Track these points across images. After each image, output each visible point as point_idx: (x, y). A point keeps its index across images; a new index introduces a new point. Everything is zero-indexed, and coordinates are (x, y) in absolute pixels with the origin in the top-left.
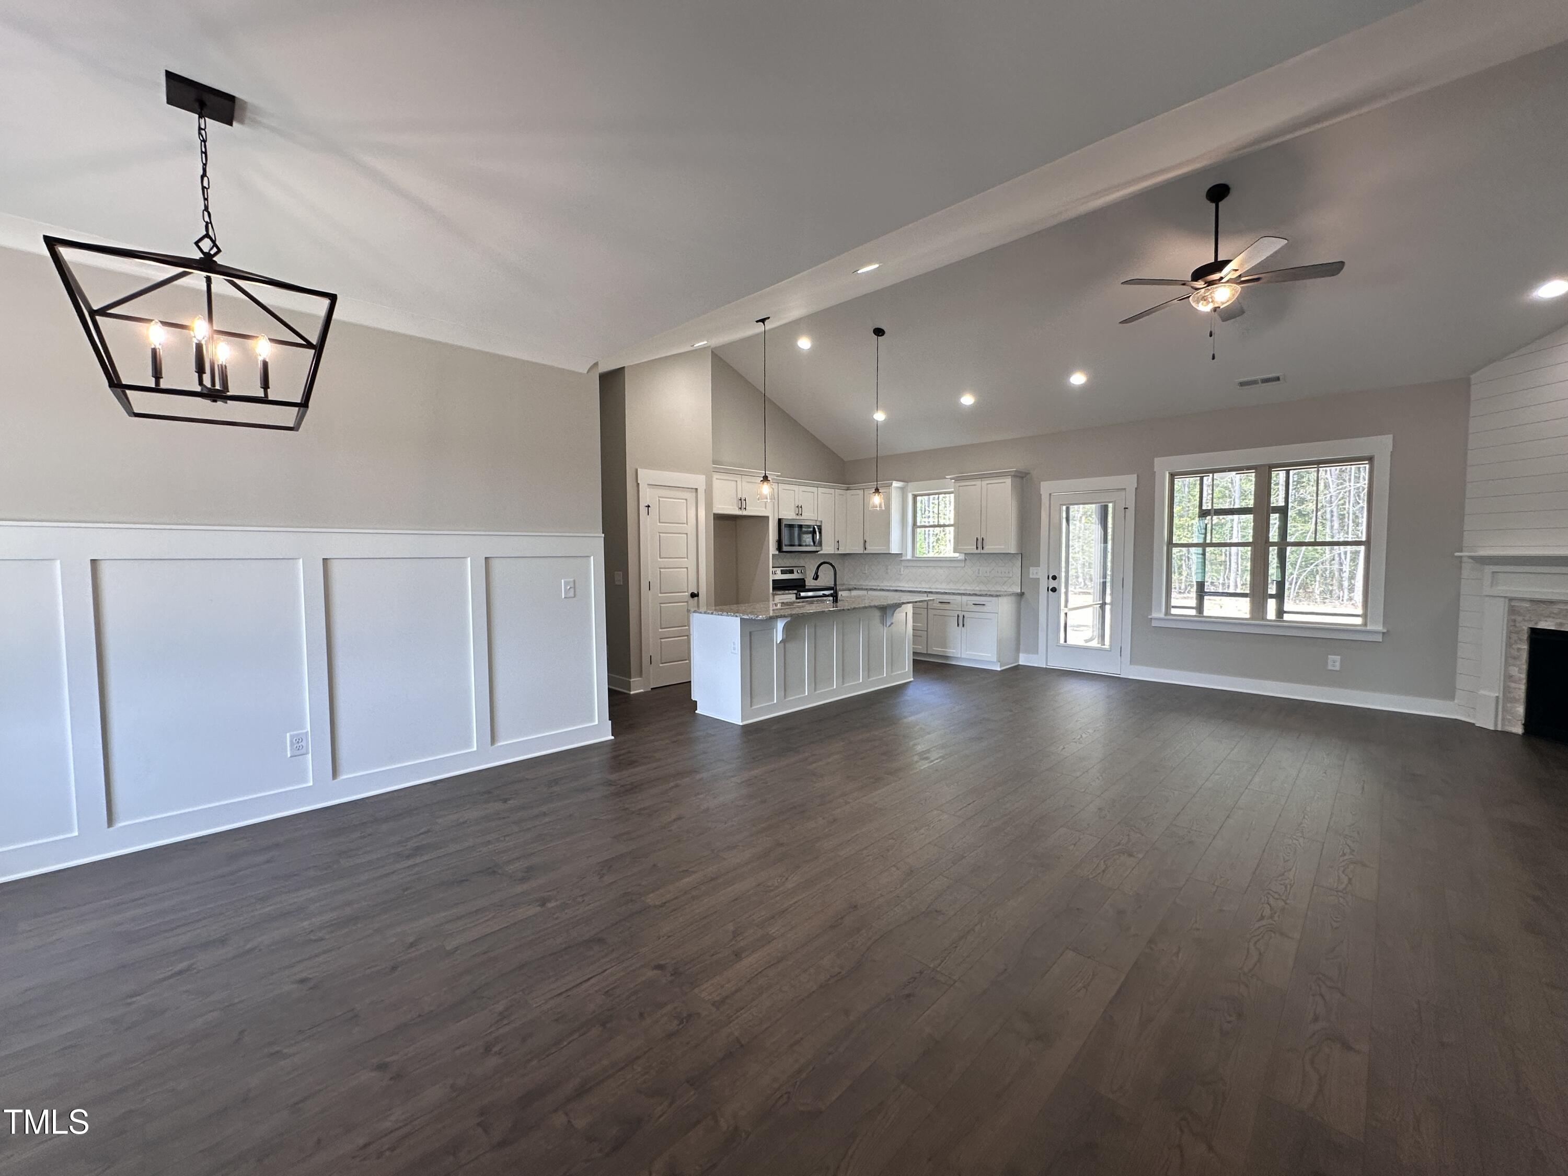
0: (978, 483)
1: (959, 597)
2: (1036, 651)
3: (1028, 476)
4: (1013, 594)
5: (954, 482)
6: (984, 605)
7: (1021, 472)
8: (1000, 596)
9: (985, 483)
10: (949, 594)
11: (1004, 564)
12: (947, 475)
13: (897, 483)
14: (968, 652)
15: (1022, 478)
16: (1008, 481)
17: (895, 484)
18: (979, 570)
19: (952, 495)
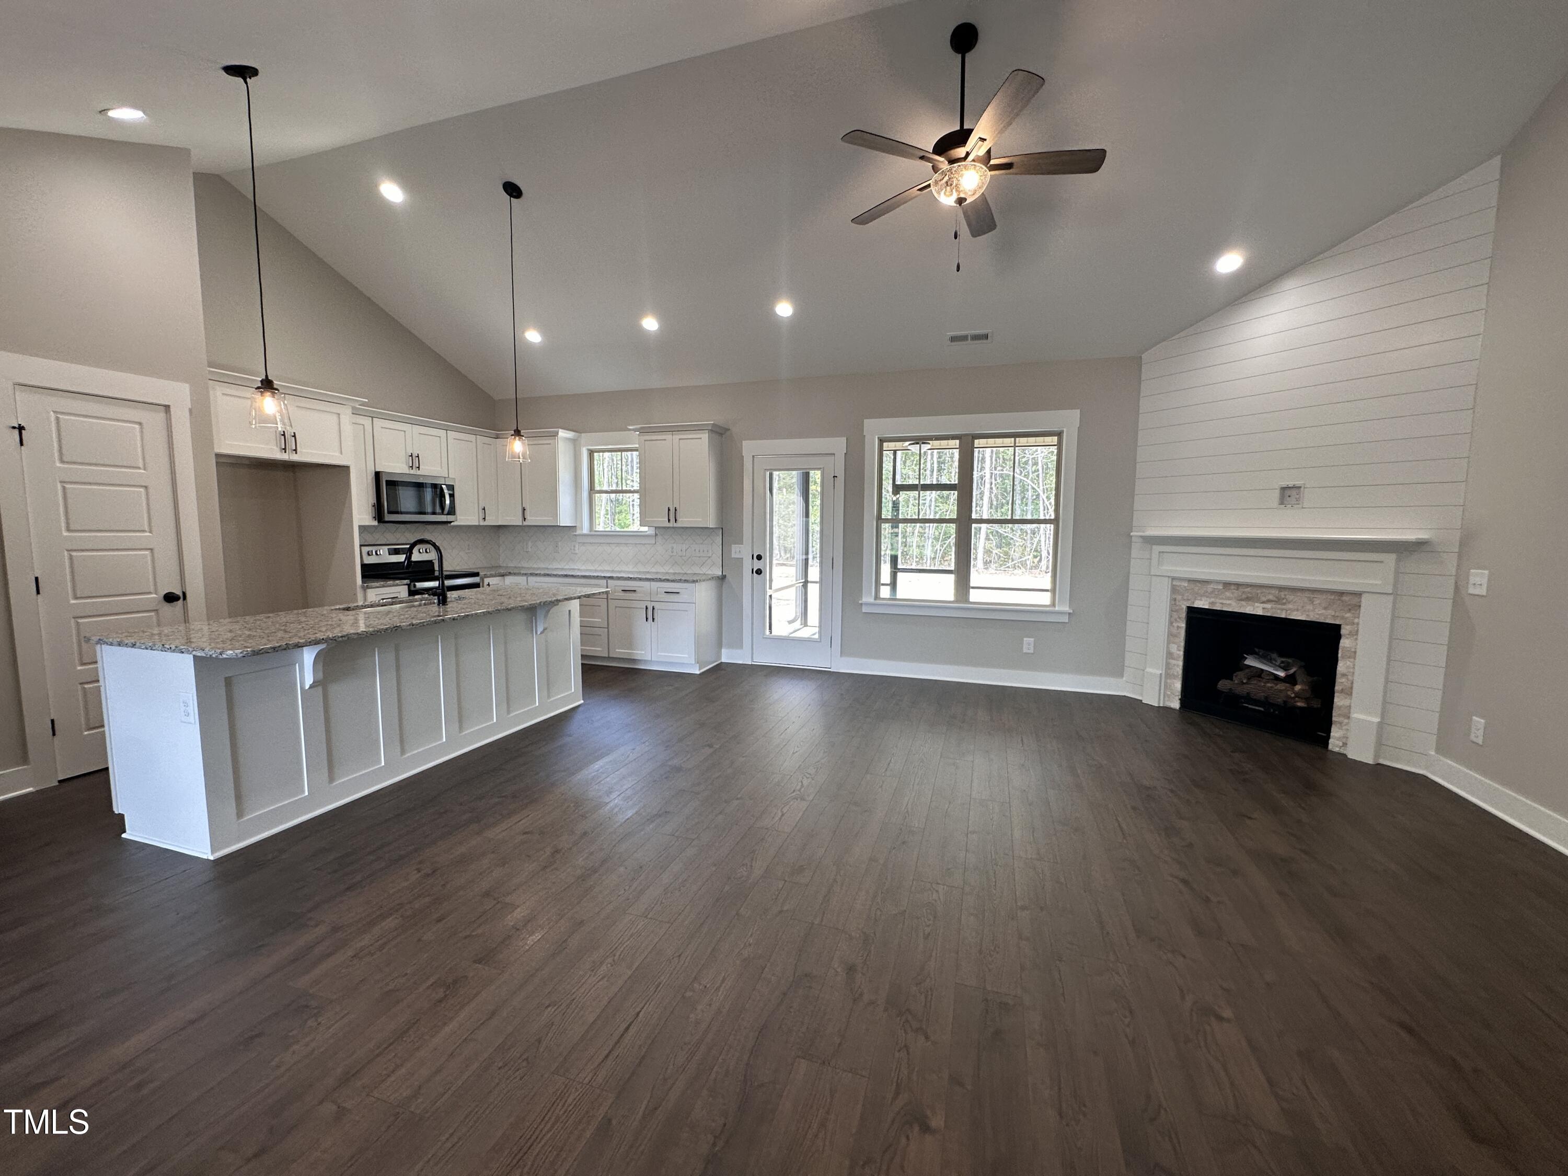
0: (668, 437)
1: (647, 584)
2: (740, 646)
3: (728, 433)
4: (713, 578)
5: (639, 435)
6: (678, 593)
7: (720, 427)
8: (697, 581)
9: (677, 437)
10: (635, 579)
11: (702, 541)
12: (629, 425)
13: (565, 433)
14: (659, 654)
15: (721, 434)
16: (705, 436)
17: (562, 433)
18: (672, 548)
19: (635, 454)
